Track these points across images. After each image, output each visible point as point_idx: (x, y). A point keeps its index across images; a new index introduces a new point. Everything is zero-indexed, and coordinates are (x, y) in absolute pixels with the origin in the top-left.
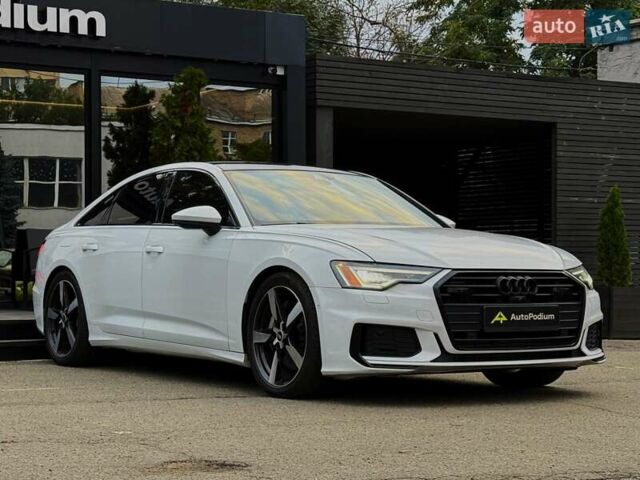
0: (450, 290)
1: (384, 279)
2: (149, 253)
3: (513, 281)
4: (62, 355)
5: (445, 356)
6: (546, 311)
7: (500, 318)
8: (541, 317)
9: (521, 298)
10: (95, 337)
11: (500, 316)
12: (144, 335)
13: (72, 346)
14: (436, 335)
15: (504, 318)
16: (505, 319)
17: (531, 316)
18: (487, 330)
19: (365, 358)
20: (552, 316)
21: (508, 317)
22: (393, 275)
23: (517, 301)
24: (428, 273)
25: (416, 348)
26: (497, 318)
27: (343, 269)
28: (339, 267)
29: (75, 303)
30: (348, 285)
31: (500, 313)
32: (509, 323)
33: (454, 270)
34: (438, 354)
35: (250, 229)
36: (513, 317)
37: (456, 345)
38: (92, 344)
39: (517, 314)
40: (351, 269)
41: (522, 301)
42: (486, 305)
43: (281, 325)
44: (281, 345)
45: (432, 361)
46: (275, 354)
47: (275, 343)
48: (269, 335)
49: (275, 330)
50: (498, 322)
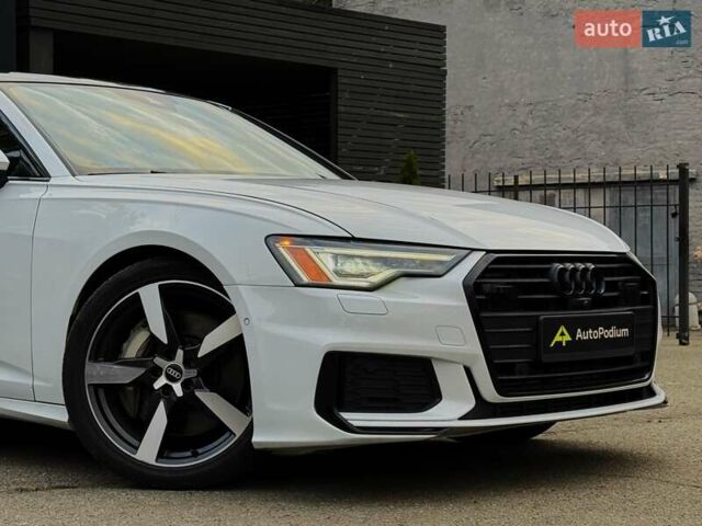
0: (487, 288)
1: (374, 270)
5: (482, 408)
6: (619, 322)
7: (562, 337)
8: (612, 333)
9: (586, 300)
11: (562, 334)
15: (568, 338)
17: (601, 332)
18: (546, 358)
19: (345, 415)
20: (625, 332)
21: (573, 335)
23: (581, 307)
24: (448, 258)
25: (429, 395)
26: (558, 338)
27: (290, 251)
28: (284, 248)
30: (306, 279)
31: (563, 329)
32: (573, 344)
33: (488, 251)
34: (470, 404)
36: (579, 335)
37: (501, 388)
39: (585, 329)
40: (308, 249)
41: (588, 307)
42: (544, 315)
43: (180, 353)
44: (178, 389)
45: (461, 419)
46: (162, 404)
47: (158, 385)
48: (142, 371)
49: (159, 361)
50: (559, 344)
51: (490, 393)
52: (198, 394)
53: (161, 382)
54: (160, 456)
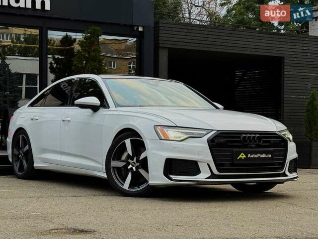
0: (216, 141)
1: (182, 136)
2: (64, 121)
3: (249, 137)
4: (21, 174)
5: (213, 176)
6: (267, 153)
8: (264, 156)
9: (253, 146)
10: (37, 164)
11: (242, 155)
12: (61, 163)
13: (25, 169)
14: (208, 165)
16: (245, 157)
17: (258, 155)
18: (235, 162)
19: (171, 176)
20: (270, 156)
21: (247, 155)
22: (186, 133)
23: (252, 148)
24: (205, 132)
25: (197, 171)
26: (240, 156)
27: (160, 130)
28: (158, 129)
29: (27, 147)
30: (163, 138)
31: (242, 154)
32: (246, 159)
33: (218, 131)
34: (209, 174)
35: (114, 109)
36: (249, 156)
37: (219, 170)
38: (36, 168)
39: (251, 154)
40: (164, 129)
41: (254, 148)
42: (235, 150)
43: (135, 158)
44: (134, 169)
45: (206, 178)
46: (130, 173)
47: (129, 167)
48: (125, 163)
49: (130, 161)
50: (241, 158)
51: (215, 172)
52: (139, 170)
53: (130, 167)
54: (129, 187)
